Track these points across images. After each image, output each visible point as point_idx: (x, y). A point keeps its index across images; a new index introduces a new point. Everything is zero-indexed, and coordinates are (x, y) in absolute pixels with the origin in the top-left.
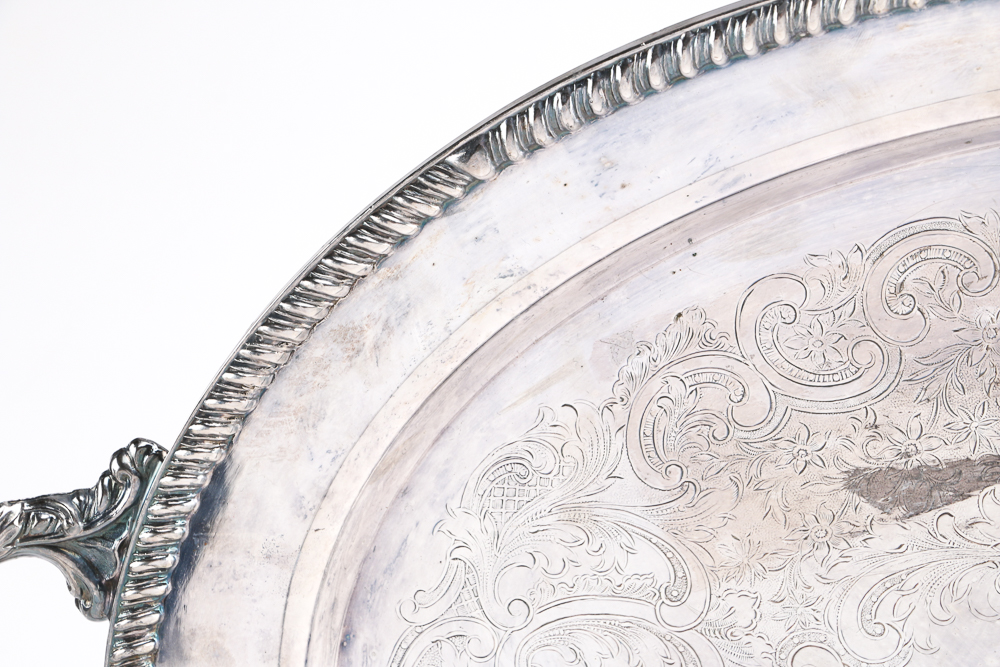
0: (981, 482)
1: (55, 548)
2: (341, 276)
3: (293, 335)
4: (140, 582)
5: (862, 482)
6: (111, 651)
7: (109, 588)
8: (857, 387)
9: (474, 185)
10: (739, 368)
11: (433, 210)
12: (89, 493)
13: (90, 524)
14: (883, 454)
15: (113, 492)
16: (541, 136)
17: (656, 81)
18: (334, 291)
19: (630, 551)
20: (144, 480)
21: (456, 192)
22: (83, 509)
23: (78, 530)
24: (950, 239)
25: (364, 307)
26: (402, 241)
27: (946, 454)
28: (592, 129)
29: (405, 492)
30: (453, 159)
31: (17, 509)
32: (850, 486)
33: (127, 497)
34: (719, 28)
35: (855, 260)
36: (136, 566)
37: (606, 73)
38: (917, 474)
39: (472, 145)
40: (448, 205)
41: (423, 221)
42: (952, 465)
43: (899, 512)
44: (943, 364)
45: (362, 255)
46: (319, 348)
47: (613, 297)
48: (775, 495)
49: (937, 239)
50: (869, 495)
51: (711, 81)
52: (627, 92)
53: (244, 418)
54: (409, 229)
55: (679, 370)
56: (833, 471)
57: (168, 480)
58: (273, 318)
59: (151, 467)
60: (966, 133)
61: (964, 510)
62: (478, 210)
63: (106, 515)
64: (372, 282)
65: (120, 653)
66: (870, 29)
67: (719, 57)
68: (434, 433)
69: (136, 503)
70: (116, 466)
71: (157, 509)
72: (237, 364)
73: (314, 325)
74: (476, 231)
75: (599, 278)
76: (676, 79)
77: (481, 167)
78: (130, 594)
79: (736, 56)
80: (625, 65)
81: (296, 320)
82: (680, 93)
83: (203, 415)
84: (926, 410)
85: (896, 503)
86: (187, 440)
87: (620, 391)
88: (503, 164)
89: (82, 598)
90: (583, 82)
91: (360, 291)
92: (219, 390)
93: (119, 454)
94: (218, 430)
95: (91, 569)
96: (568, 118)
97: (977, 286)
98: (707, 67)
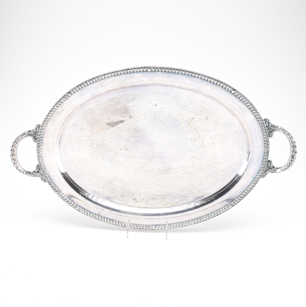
0: (119, 123)
1: (31, 135)
2: (57, 106)
3: (52, 113)
4: (39, 138)
5: (108, 124)
6: (37, 145)
7: (36, 139)
8: (107, 115)
9: (69, 96)
10: (96, 114)
11: (65, 99)
12: (34, 130)
13: (34, 133)
14: (110, 121)
15: (36, 130)
16: (75, 91)
17: (86, 85)
18: (56, 108)
19: (86, 132)
20: (39, 128)
21: (67, 97)
22: (33, 131)
23: (33, 134)
24: (115, 100)
25: (59, 109)
26: (63, 103)
27: (116, 121)
28: (80, 90)
29: (64, 128)
30: (67, 94)
31: (27, 132)
32: (107, 125)
33: (37, 130)
34: (91, 80)
35: (106, 102)
36: (39, 137)
37: (81, 85)
38: (113, 123)
39: (69, 93)
40: (67, 99)
41: (64, 100)
42: (116, 122)
43: (112, 127)
44: (115, 112)
45: (59, 104)
46: (55, 114)
47: (83, 107)
48: (100, 126)
49: (113, 100)
50: (109, 125)
51: (91, 85)
52: (83, 87)
53: (48, 121)
54: (63, 101)
55: (90, 114)
56: (105, 123)
57: (41, 128)
58: (50, 111)
59: (40, 127)
60: (115, 89)
61: (118, 126)
62: (69, 99)
63: (36, 132)
64: (60, 107)
65: (38, 145)
66: (106, 79)
67: (92, 83)
68: (67, 122)
69: (38, 131)
70: (36, 127)
71: (40, 131)
72: (47, 116)
73: (54, 111)
74: (70, 101)
75: (82, 105)
76: (88, 85)
77: (70, 95)
78: (38, 139)
79: (93, 82)
80: (83, 84)
81: (53, 111)
82: (88, 86)
83: (44, 121)
84: (113, 117)
85: (111, 126)
86: (43, 124)
87: (84, 117)
88: (72, 94)
89: (34, 140)
90: (79, 86)
91: (59, 108)
92: (46, 119)
93: (36, 126)
94: (46, 122)
95: (35, 137)
96: (78, 89)
97: (118, 104)
98: (91, 84)
